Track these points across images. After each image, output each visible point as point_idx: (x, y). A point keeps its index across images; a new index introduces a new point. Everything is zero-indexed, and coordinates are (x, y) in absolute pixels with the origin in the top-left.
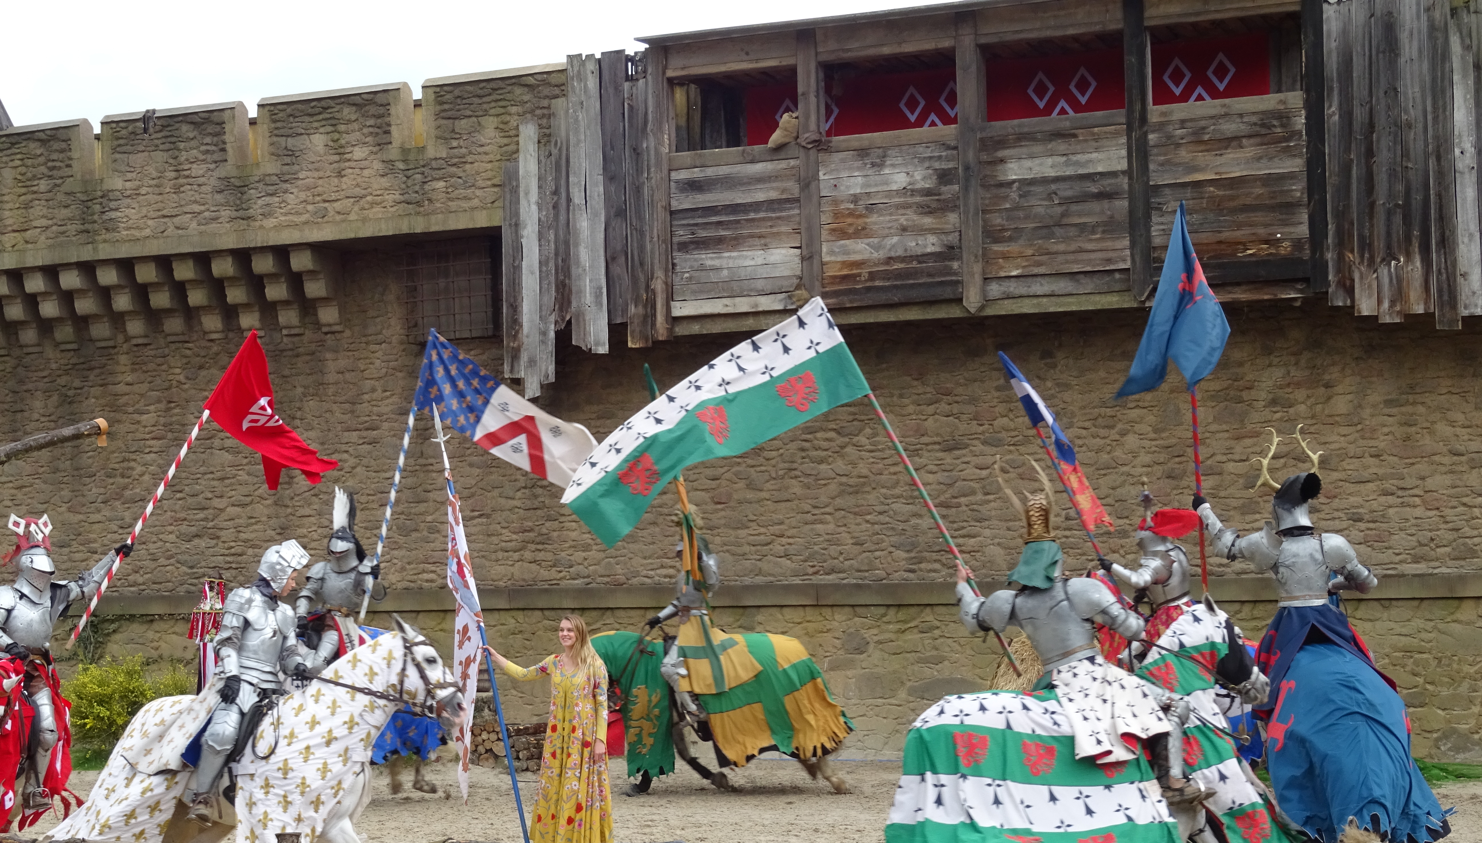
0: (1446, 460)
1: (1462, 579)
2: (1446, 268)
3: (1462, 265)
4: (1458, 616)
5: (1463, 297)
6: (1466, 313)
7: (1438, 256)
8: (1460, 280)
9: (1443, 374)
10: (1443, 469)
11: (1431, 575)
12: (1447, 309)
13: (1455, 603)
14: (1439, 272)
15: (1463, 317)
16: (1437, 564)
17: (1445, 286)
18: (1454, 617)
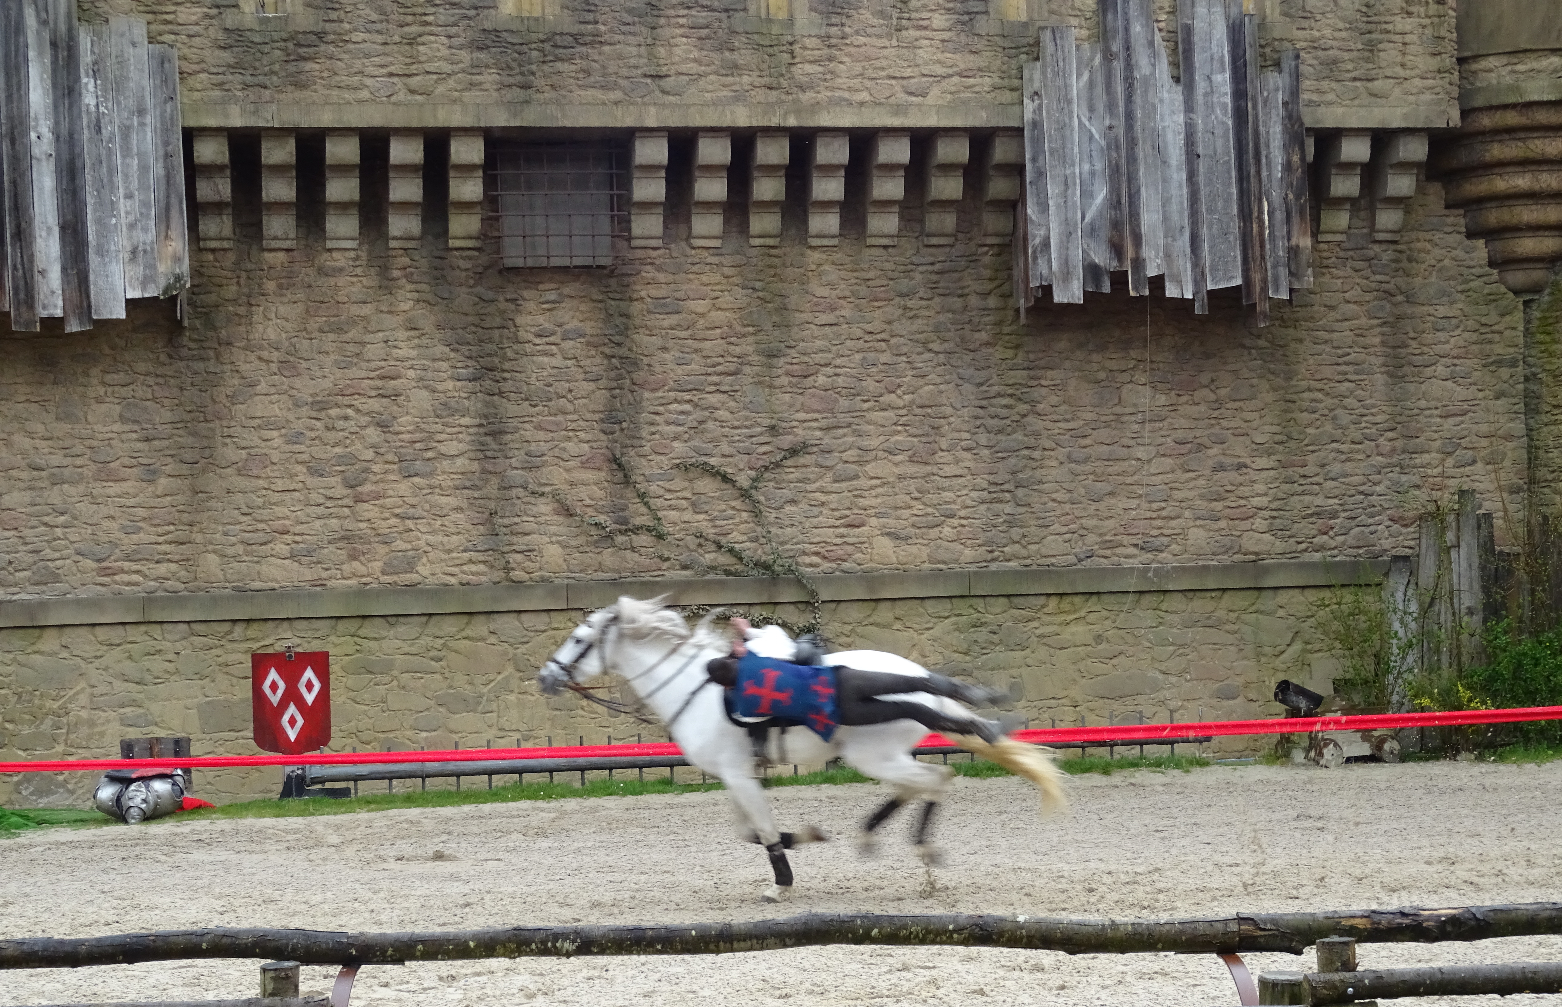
0: (25, 475)
1: (43, 605)
2: (23, 264)
3: (40, 262)
4: (39, 646)
5: (42, 297)
6: (44, 314)
7: (14, 250)
8: (37, 277)
9: (20, 380)
10: (21, 485)
11: (10, 601)
12: (23, 309)
13: (37, 632)
14: (15, 268)
15: (42, 319)
16: (16, 590)
17: (22, 283)
18: (35, 648)
